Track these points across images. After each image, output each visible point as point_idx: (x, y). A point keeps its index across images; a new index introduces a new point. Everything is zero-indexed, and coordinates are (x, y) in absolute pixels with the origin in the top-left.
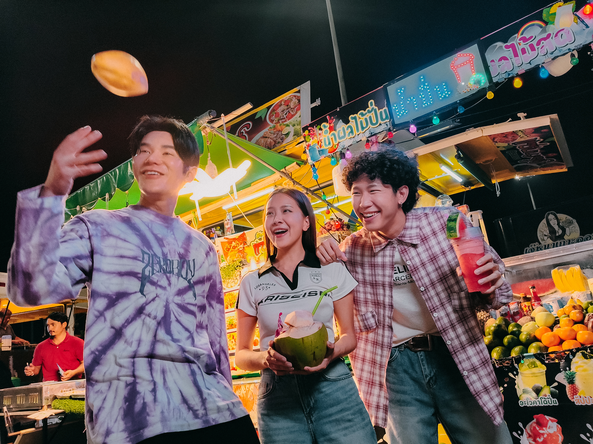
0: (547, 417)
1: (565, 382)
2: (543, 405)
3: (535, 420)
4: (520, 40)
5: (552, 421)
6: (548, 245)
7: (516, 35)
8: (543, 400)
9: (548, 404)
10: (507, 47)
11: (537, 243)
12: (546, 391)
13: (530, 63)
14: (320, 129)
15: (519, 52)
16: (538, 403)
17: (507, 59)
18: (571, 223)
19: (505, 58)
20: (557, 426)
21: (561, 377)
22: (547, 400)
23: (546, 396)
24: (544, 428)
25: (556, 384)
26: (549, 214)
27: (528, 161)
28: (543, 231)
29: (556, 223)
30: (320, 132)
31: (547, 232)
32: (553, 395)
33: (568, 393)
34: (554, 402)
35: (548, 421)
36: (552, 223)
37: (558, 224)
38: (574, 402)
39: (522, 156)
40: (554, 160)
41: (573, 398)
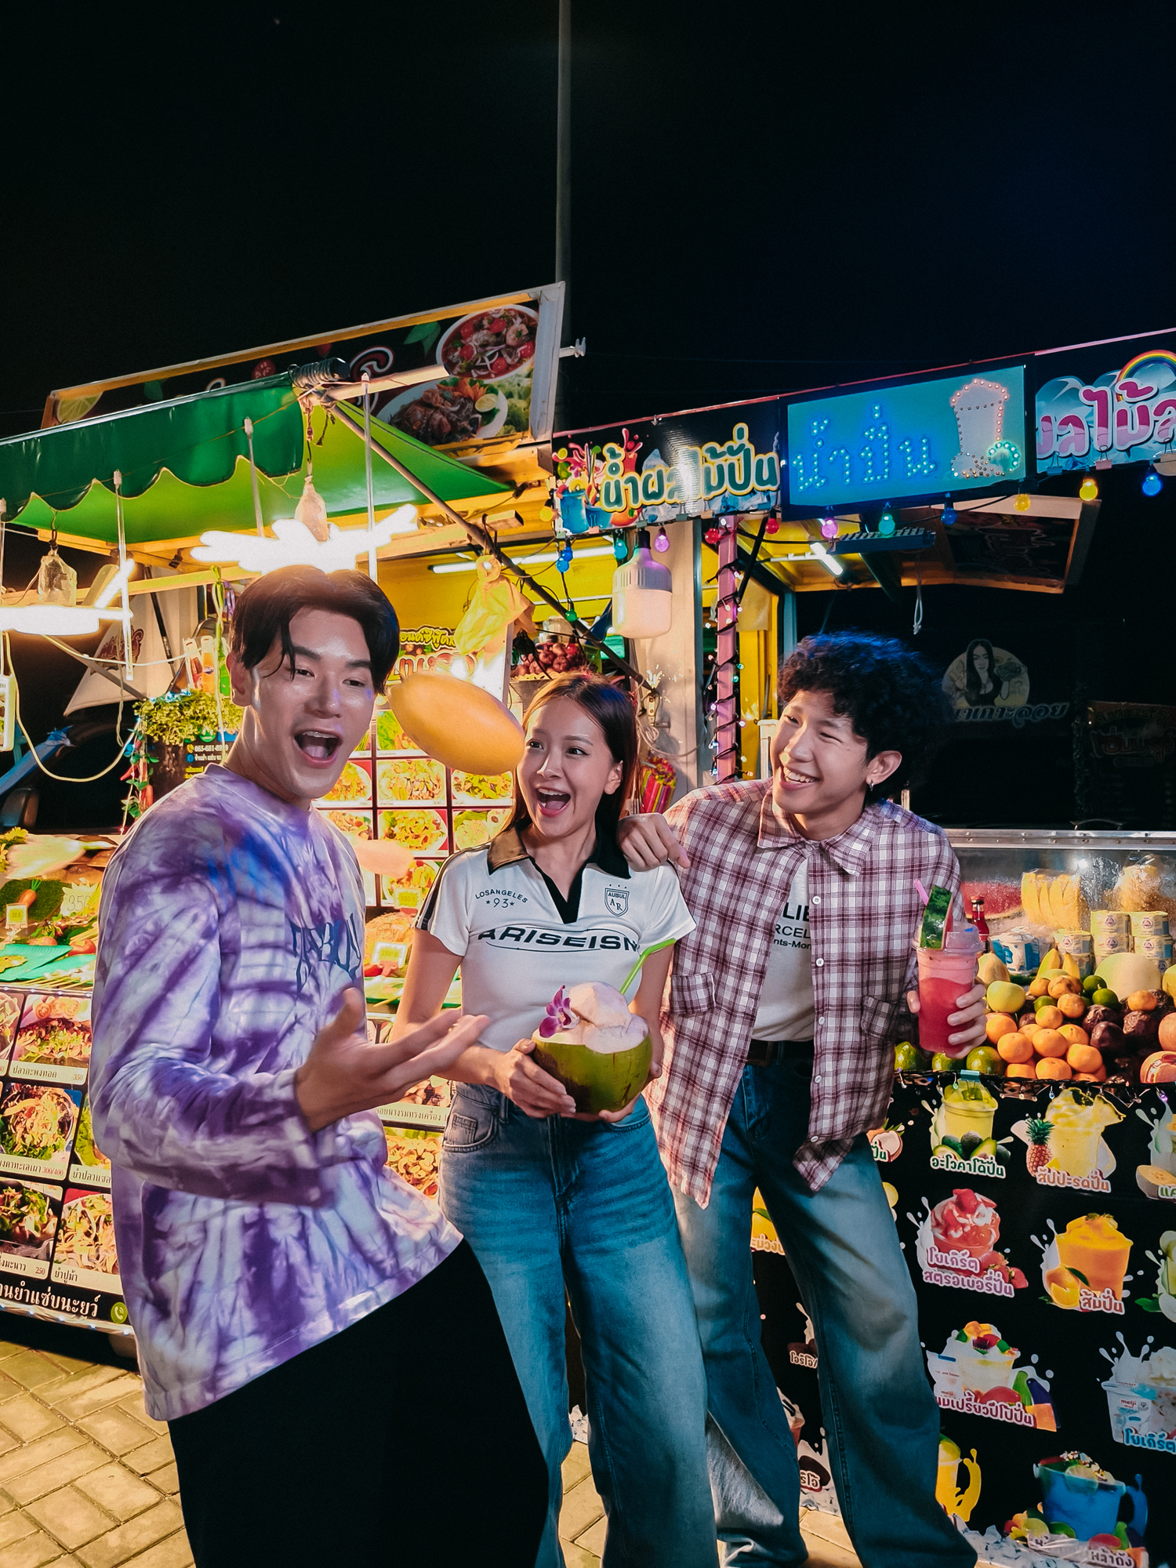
0: (979, 1197)
1: (1027, 1139)
2: (977, 1172)
3: (954, 1198)
4: (1122, 387)
5: (987, 1205)
7: (1117, 373)
8: (978, 1164)
9: (987, 1174)
10: (1089, 395)
12: (988, 1149)
13: (1128, 451)
14: (601, 457)
15: (1113, 418)
16: (967, 1167)
17: (1082, 427)
18: (1016, 672)
19: (1076, 422)
20: (994, 1216)
21: (1021, 1129)
22: (986, 1165)
23: (985, 1157)
24: (969, 1216)
25: (1010, 1139)
30: (598, 463)
31: (962, 682)
32: (1000, 1158)
33: (1028, 1161)
34: (1000, 1172)
35: (978, 1204)
36: (977, 663)
37: (990, 670)
38: (1035, 1179)
41: (1036, 1171)
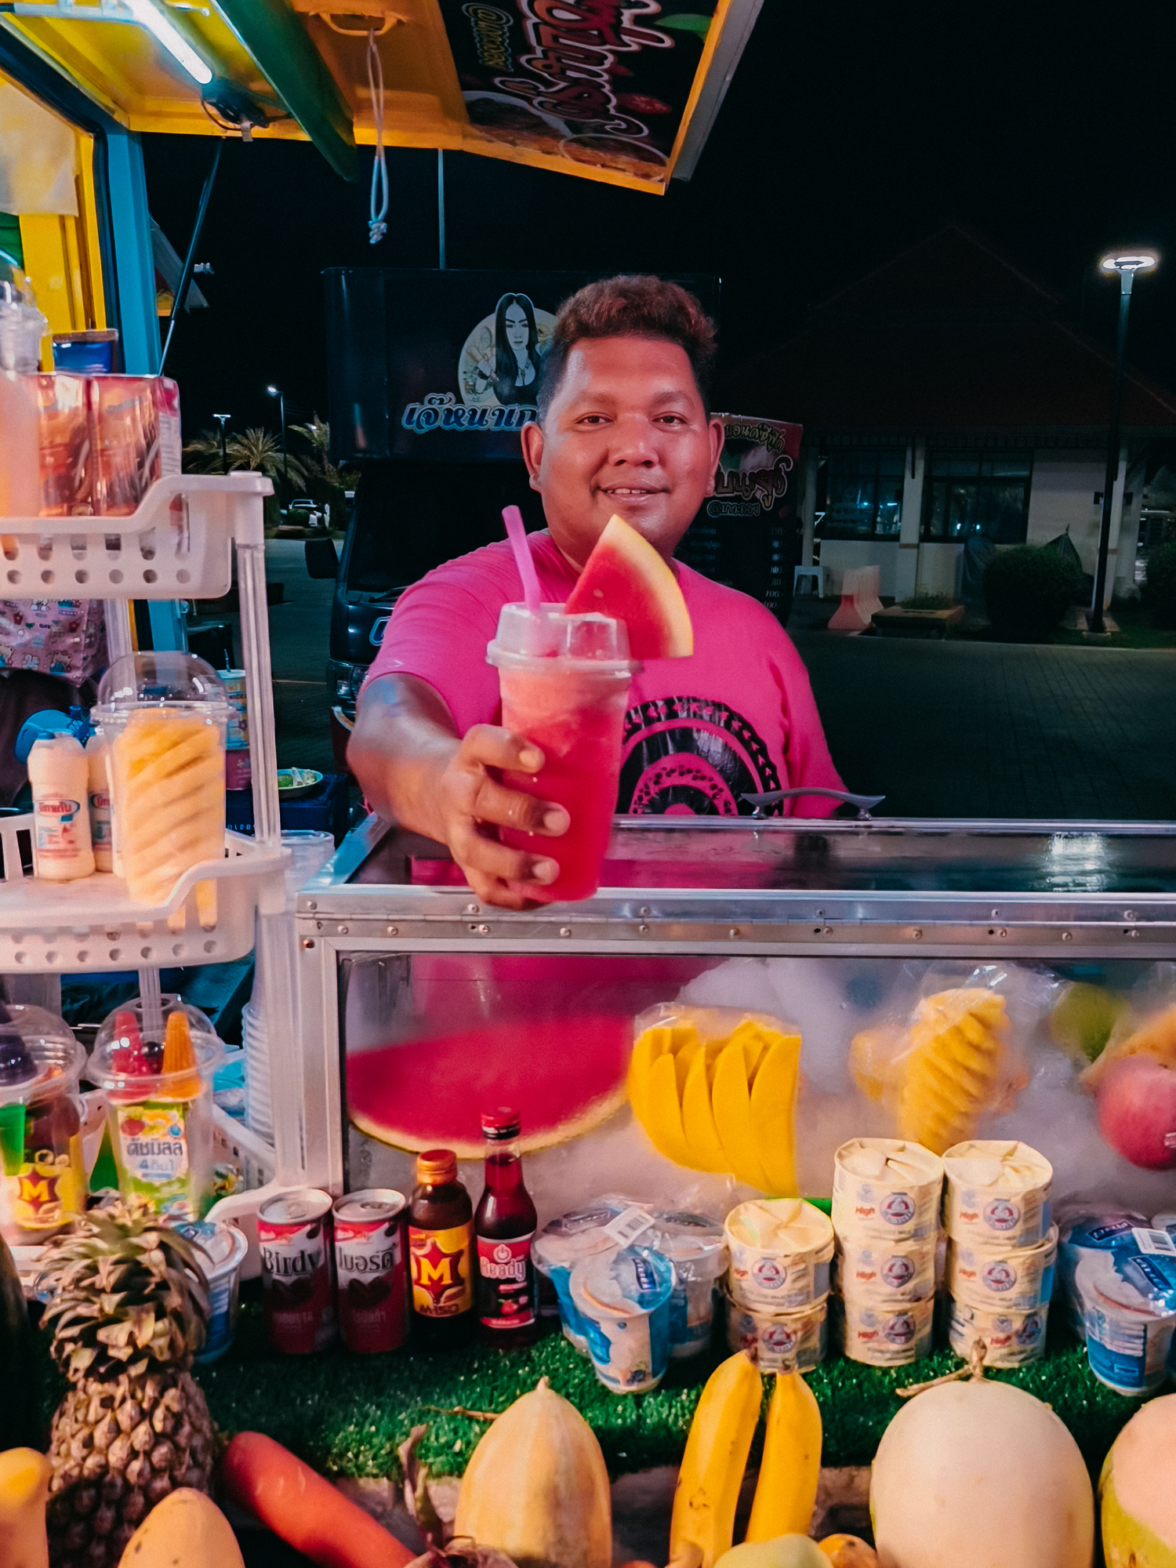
6: (484, 412)
11: (450, 395)
26: (510, 300)
27: (539, 94)
28: (479, 357)
29: (526, 341)
39: (523, 60)
40: (641, 131)
